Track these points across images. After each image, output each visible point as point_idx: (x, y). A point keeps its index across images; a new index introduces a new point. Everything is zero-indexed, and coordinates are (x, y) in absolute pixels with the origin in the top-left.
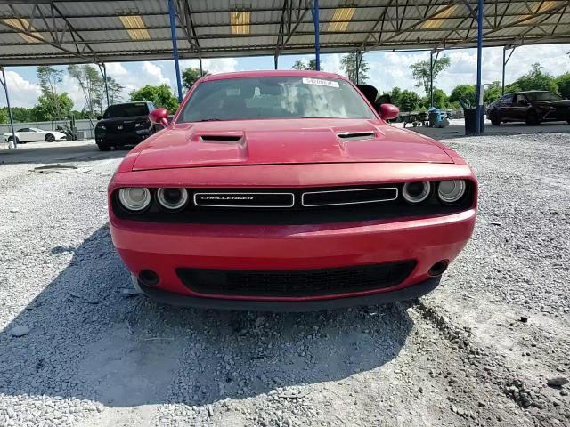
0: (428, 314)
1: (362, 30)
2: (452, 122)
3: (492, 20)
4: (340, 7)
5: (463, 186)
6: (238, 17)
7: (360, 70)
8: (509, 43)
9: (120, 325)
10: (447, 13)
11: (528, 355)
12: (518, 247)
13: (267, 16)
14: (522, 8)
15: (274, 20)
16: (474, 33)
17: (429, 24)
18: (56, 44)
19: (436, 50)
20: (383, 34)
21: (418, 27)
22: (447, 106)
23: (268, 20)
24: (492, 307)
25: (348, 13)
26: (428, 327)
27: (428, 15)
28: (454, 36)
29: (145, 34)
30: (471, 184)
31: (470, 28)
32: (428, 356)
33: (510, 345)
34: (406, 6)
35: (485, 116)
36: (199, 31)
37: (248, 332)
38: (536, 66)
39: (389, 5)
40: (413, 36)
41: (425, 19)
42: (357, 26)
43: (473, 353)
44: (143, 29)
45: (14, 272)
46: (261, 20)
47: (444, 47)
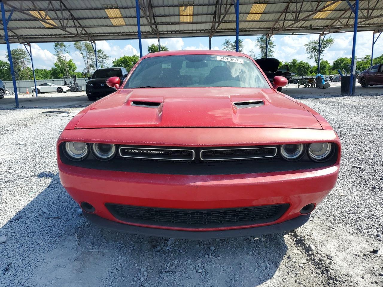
0: (299, 242)
1: (271, 19)
2: (333, 85)
3: (365, 12)
4: (256, 3)
5: (329, 147)
6: (184, 10)
7: (269, 47)
8: (378, 28)
9: (71, 238)
10: (333, 7)
11: (376, 283)
12: (374, 188)
13: (205, 9)
15: (210, 12)
16: (351, 22)
17: (319, 15)
18: (63, 28)
19: (323, 34)
20: (286, 22)
21: (311, 17)
22: (330, 72)
23: (205, 12)
24: (351, 237)
25: (262, 7)
26: (299, 252)
27: (318, 9)
28: (338, 23)
29: (122, 21)
30: (335, 147)
31: (350, 17)
32: (296, 279)
33: (362, 273)
34: (303, 2)
35: (357, 80)
36: (158, 20)
37: (162, 249)
39: (291, 2)
40: (307, 24)
41: (316, 11)
42: (267, 17)
43: (332, 279)
44: (120, 18)
45: (8, 190)
46: (200, 12)
47: (330, 31)
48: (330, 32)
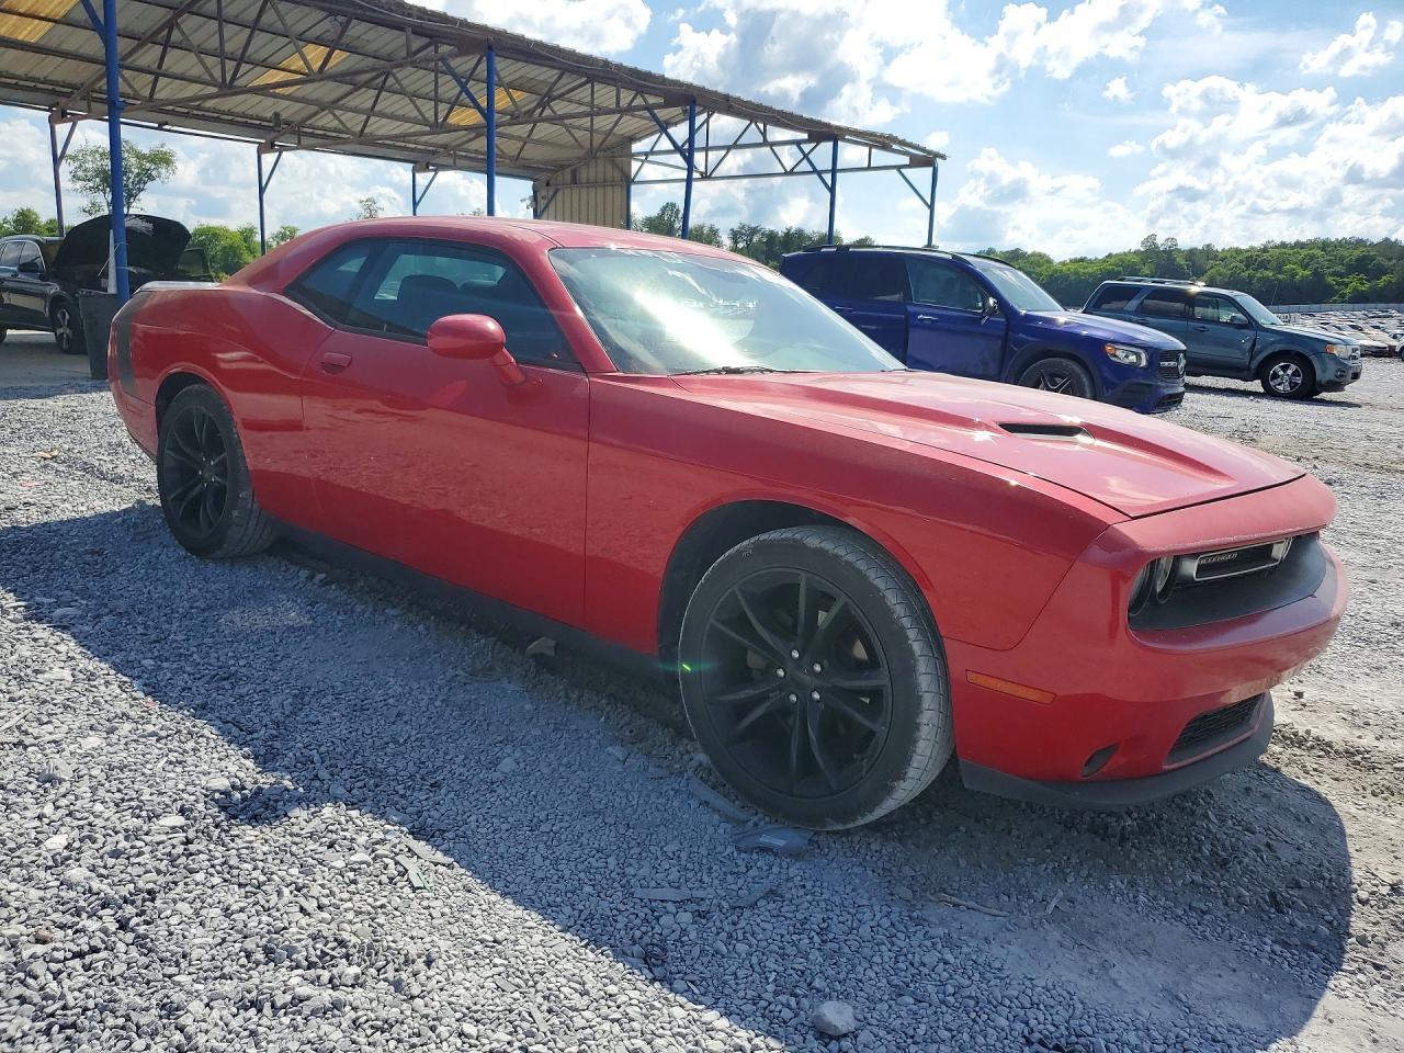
8: (427, 158)
14: (422, 83)
20: (162, 81)
38: (369, 204)
39: (189, 10)
47: (299, 142)
48: (300, 146)
